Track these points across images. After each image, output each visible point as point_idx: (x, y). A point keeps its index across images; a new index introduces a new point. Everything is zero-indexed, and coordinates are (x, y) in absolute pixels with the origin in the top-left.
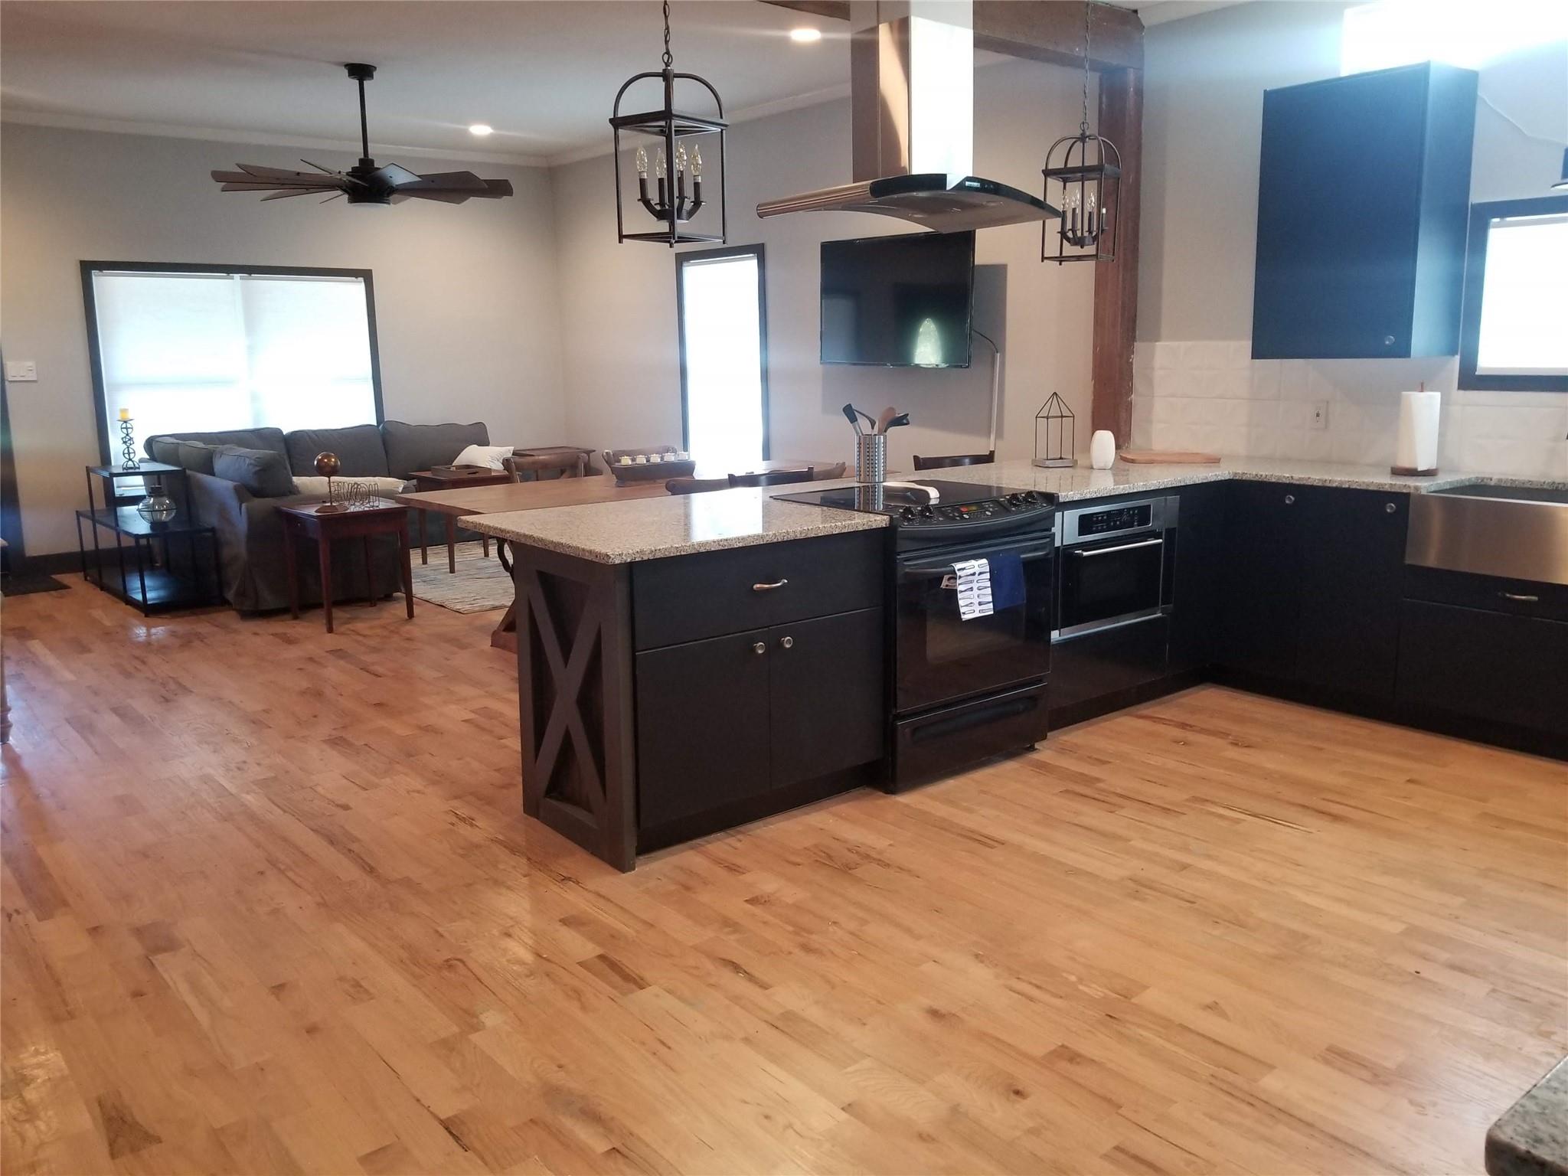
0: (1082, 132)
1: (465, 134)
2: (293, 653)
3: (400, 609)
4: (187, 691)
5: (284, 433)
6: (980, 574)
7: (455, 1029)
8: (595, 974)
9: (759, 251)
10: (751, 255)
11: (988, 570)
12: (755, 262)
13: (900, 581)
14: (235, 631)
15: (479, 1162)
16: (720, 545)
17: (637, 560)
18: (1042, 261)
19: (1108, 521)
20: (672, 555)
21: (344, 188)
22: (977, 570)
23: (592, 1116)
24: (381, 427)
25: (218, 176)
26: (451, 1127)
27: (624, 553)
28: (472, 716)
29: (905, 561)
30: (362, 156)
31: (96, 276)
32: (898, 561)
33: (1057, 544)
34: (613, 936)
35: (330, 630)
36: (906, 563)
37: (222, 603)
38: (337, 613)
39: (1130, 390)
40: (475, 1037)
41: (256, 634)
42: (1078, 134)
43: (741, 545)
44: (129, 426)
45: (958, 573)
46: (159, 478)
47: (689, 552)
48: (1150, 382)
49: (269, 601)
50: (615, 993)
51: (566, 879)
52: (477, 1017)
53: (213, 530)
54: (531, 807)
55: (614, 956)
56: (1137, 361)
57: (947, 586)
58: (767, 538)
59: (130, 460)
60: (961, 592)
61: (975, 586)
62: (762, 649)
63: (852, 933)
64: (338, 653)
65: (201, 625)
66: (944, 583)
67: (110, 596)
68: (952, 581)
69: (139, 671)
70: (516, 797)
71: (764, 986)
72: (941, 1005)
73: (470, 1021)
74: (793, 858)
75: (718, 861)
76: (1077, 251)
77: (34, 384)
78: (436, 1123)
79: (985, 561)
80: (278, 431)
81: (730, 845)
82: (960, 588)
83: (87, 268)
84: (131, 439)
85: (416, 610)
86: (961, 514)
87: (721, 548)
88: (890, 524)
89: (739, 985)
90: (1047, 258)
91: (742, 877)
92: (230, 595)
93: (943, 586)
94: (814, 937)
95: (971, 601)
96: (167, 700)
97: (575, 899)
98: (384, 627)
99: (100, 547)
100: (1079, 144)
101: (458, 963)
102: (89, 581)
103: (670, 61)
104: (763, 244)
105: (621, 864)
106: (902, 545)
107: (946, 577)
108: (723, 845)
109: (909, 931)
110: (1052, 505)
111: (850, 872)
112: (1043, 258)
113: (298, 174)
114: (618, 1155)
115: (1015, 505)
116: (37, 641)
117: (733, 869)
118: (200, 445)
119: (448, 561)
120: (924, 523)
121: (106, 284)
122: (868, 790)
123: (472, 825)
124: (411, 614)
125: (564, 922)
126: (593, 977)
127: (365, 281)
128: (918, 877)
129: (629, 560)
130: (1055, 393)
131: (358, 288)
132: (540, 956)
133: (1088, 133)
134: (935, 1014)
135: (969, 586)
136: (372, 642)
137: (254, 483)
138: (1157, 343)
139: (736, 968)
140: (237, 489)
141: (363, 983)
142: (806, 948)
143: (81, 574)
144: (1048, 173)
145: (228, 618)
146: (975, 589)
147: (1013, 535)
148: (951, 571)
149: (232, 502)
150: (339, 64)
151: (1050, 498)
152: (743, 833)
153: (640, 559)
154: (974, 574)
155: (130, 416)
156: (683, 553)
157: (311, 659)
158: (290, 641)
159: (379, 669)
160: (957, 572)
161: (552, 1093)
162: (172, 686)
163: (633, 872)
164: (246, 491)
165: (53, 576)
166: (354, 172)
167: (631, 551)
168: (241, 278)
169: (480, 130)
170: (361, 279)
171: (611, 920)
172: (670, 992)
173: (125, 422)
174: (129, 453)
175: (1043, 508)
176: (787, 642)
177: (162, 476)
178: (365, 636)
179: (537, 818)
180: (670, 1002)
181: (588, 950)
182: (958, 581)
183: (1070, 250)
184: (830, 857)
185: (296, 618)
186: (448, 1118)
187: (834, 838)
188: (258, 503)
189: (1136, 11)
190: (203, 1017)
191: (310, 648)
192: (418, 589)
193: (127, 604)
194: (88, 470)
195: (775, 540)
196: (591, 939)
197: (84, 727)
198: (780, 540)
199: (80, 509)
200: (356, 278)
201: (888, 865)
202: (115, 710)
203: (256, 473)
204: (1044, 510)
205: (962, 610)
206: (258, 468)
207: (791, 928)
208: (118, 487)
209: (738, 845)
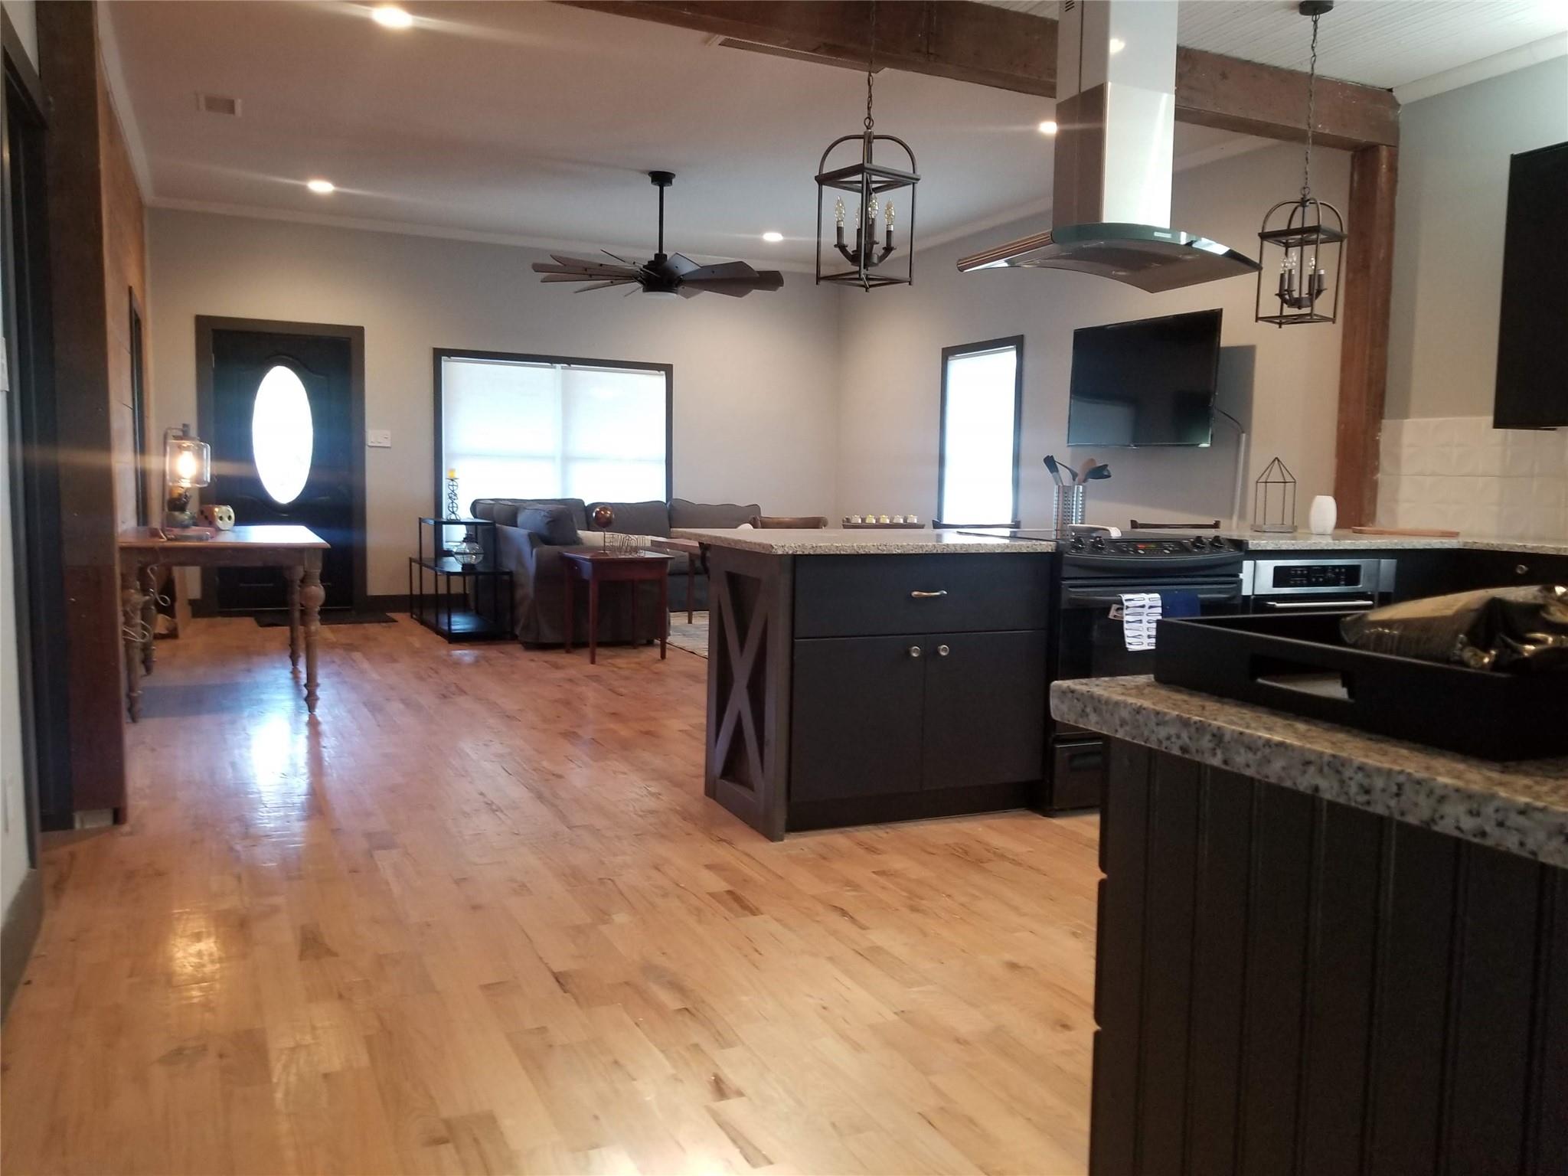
0: (1302, 196)
1: (761, 243)
2: (559, 674)
3: (656, 652)
4: (463, 692)
5: (586, 505)
6: (1151, 607)
7: (589, 921)
8: (719, 902)
9: (1017, 342)
10: (1011, 347)
11: (1160, 605)
12: (1014, 353)
13: (1064, 606)
14: (518, 658)
15: (573, 1000)
16: (878, 548)
17: (798, 553)
18: (1256, 321)
19: (1309, 576)
20: (832, 553)
21: (639, 278)
22: (1147, 603)
23: (676, 986)
24: (669, 503)
25: (538, 268)
26: (559, 978)
27: (787, 545)
28: (688, 728)
29: (1071, 587)
30: (657, 252)
31: (445, 361)
32: (1063, 586)
33: (1246, 591)
34: (745, 880)
35: (593, 662)
36: (1071, 589)
37: (513, 638)
38: (600, 651)
39: (1376, 469)
40: (603, 928)
41: (532, 660)
42: (1299, 197)
43: (899, 551)
44: (455, 484)
45: (1126, 604)
46: (476, 528)
47: (849, 552)
48: (1397, 460)
49: (549, 635)
50: (727, 913)
51: (721, 840)
52: (609, 915)
53: (510, 574)
54: (711, 791)
55: (739, 892)
56: (1384, 438)
57: (1115, 616)
58: (927, 549)
59: (453, 513)
60: (1128, 622)
61: (1145, 618)
62: (917, 653)
63: (962, 905)
64: (596, 678)
65: (492, 652)
66: (1112, 614)
67: (426, 628)
68: (1120, 612)
69: (430, 676)
70: (700, 784)
71: (863, 928)
72: (1021, 960)
73: (603, 916)
74: (931, 850)
75: (860, 844)
76: (1295, 311)
77: (388, 449)
78: (548, 974)
79: (1157, 596)
80: (581, 502)
81: (876, 835)
82: (1126, 618)
83: (439, 354)
84: (455, 495)
85: (668, 654)
86: (1136, 551)
87: (879, 552)
88: (1056, 550)
89: (842, 925)
90: (1263, 319)
91: (875, 856)
92: (517, 632)
93: (1111, 616)
94: (924, 902)
95: (1140, 633)
96: (444, 696)
97: (722, 854)
98: (639, 663)
99: (424, 593)
100: (1300, 209)
101: (609, 882)
102: (415, 619)
103: (871, 124)
104: (1022, 336)
105: (771, 836)
106: (1067, 571)
107: (1115, 607)
108: (867, 834)
109: (1016, 909)
110: (1241, 550)
111: (981, 864)
112: (1258, 319)
113: (601, 265)
114: (687, 1013)
115: (1198, 547)
116: (359, 653)
117: (871, 850)
118: (510, 503)
119: (708, 623)
120: (1094, 553)
121: (452, 368)
122: (1027, 812)
123: (658, 798)
124: (663, 656)
125: (709, 867)
126: (717, 904)
127: (666, 374)
128: (1045, 875)
129: (790, 552)
130: (1277, 458)
131: (659, 380)
132: (678, 885)
133: (1308, 197)
134: (1013, 966)
135: (1139, 618)
136: (626, 673)
137: (545, 532)
138: (1405, 421)
139: (844, 913)
140: (530, 536)
141: (528, 885)
142: (914, 909)
143: (409, 614)
144: (1264, 236)
145: (516, 649)
146: (1144, 621)
147: (1193, 577)
148: (1118, 600)
149: (526, 548)
150: (643, 172)
151: (1239, 545)
152: (890, 827)
153: (801, 553)
154: (1143, 606)
155: (456, 476)
156: (842, 552)
157: (571, 680)
158: (557, 667)
159: (622, 690)
160: (1124, 602)
161: (649, 969)
162: (453, 689)
163: (781, 843)
164: (536, 539)
165: (389, 614)
166: (651, 265)
167: (793, 545)
168: (562, 368)
169: (773, 237)
170: (663, 373)
171: (748, 870)
172: (777, 920)
173: (452, 480)
174: (453, 507)
175: (1228, 553)
176: (944, 651)
177: (479, 527)
178: (620, 668)
179: (714, 799)
180: (775, 927)
181: (719, 885)
182: (1125, 612)
183: (1288, 311)
184: (966, 853)
185: (568, 652)
186: (560, 973)
187: (978, 841)
188: (547, 549)
189: (1390, 90)
190: (396, 890)
191: (572, 672)
192: (673, 639)
193: (438, 634)
194: (421, 521)
195: (935, 552)
196: (725, 880)
197: (374, 708)
198: (939, 552)
199: (414, 557)
200: (659, 371)
201: (1020, 864)
202: (403, 701)
203: (548, 523)
204: (1229, 555)
205: (1128, 640)
206: (549, 519)
207: (905, 894)
208: (447, 542)
209: (885, 835)
